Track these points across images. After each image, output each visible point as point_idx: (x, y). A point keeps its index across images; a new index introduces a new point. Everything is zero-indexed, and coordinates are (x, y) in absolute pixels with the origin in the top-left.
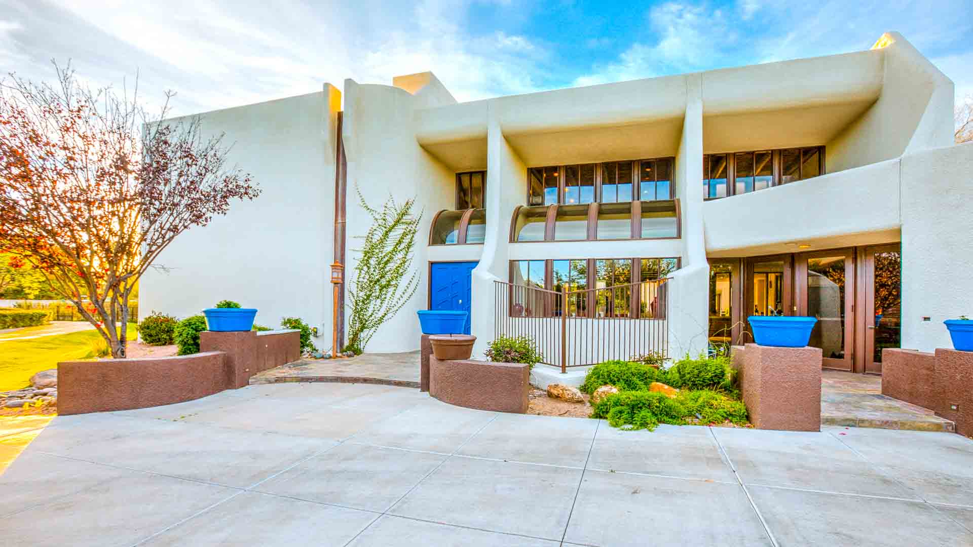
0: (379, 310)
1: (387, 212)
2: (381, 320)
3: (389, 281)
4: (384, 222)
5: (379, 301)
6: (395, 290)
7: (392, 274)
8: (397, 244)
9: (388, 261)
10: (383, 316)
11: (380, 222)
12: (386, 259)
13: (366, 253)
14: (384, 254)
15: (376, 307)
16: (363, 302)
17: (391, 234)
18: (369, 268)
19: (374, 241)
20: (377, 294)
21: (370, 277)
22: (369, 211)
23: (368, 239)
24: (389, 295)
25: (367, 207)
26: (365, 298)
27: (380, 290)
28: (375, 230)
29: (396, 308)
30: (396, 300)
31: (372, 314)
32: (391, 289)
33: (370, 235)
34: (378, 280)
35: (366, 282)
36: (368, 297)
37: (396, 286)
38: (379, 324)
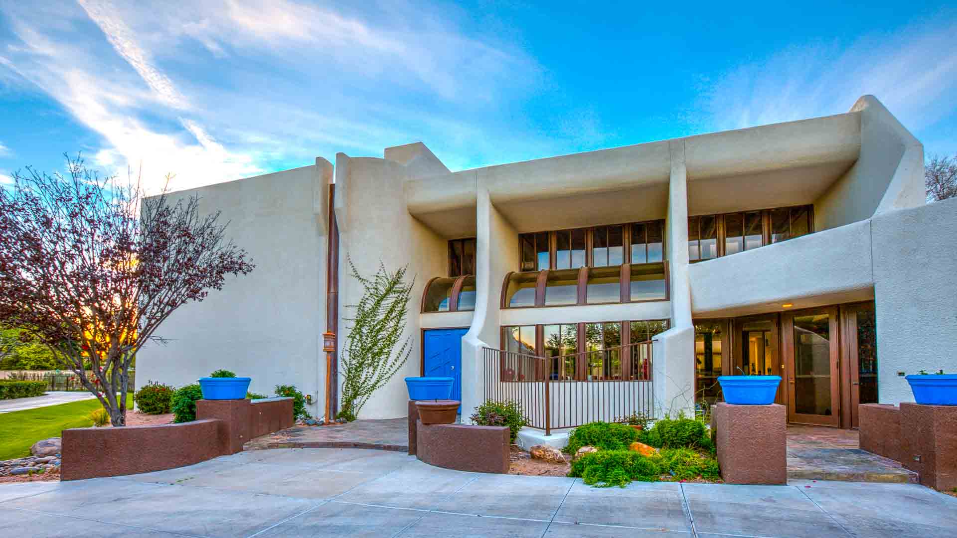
0: (371, 378)
1: (380, 281)
2: (374, 387)
3: (381, 349)
4: (376, 291)
5: (371, 369)
6: (387, 357)
7: (384, 342)
8: (389, 312)
9: (380, 328)
10: (376, 383)
11: (372, 291)
12: (379, 327)
13: (358, 322)
14: (376, 322)
15: (368, 374)
16: (356, 370)
17: (383, 303)
18: (361, 336)
19: (366, 309)
20: (370, 361)
21: (362, 345)
22: (360, 281)
23: (361, 307)
24: (381, 363)
25: (359, 276)
26: (358, 365)
27: (373, 358)
28: (367, 299)
29: (388, 375)
30: (388, 366)
31: (365, 381)
32: (383, 357)
33: (362, 304)
34: (371, 348)
35: (359, 350)
36: (361, 364)
37: (388, 353)
38: (372, 391)
